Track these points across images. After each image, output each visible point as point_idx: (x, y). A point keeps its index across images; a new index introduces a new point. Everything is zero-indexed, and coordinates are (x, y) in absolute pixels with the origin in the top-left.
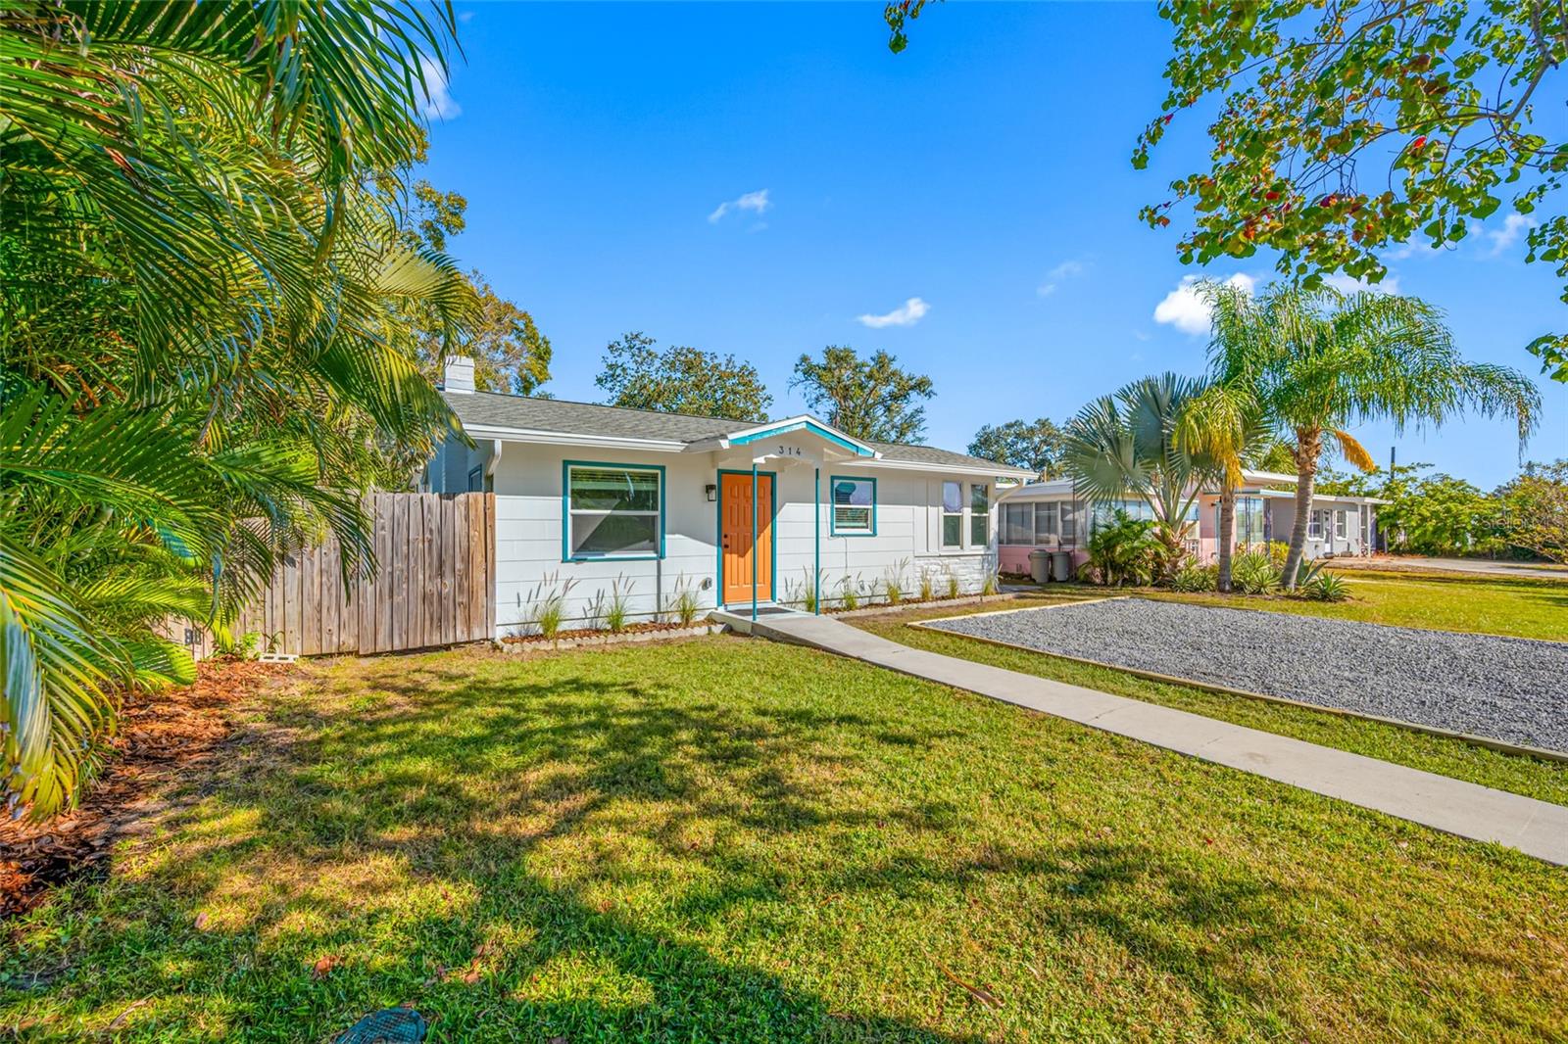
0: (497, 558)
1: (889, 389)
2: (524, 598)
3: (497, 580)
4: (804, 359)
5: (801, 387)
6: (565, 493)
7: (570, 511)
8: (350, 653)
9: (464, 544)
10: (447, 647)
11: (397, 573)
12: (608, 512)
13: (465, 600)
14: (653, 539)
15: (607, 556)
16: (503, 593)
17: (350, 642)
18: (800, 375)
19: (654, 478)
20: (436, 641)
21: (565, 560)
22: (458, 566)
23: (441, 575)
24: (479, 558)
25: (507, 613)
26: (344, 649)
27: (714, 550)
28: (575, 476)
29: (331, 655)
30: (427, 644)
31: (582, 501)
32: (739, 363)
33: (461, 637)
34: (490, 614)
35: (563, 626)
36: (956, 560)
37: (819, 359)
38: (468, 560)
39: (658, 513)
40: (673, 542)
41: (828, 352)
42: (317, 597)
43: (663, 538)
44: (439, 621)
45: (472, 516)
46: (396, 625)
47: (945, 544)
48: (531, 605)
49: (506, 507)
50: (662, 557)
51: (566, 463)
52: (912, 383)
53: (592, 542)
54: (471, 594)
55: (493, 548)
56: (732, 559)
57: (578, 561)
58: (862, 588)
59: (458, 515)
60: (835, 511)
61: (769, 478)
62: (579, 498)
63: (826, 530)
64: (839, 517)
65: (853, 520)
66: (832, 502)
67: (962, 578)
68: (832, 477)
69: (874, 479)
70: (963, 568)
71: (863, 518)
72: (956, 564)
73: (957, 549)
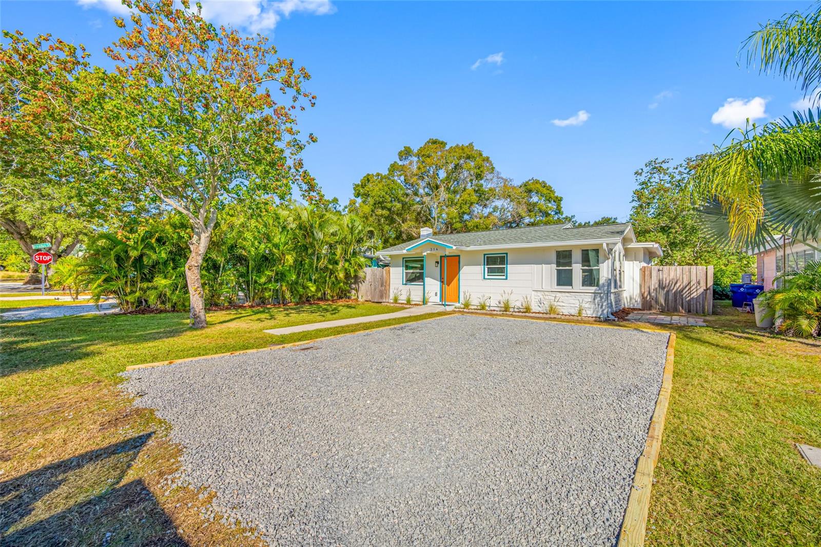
0: (391, 283)
2: (395, 293)
3: (391, 288)
6: (403, 266)
7: (404, 271)
9: (385, 279)
11: (376, 285)
12: (412, 271)
13: (385, 292)
14: (423, 279)
15: (412, 284)
16: (391, 291)
17: (370, 299)
19: (423, 261)
20: (381, 301)
21: (403, 284)
22: (385, 284)
23: (382, 286)
24: (388, 283)
25: (392, 296)
27: (439, 283)
28: (406, 261)
33: (384, 300)
34: (389, 295)
35: (400, 302)
40: (428, 280)
42: (367, 289)
43: (425, 279)
44: (381, 296)
47: (557, 286)
48: (396, 295)
49: (392, 270)
50: (424, 284)
51: (403, 258)
53: (411, 280)
54: (386, 290)
55: (390, 280)
56: (445, 286)
57: (406, 284)
58: (500, 303)
59: (384, 272)
60: (486, 269)
61: (458, 257)
62: (407, 267)
63: (481, 277)
64: (491, 271)
65: (498, 273)
66: (484, 265)
67: (572, 305)
68: (485, 255)
69: (507, 254)
70: (574, 300)
71: (502, 271)
72: (567, 297)
73: (568, 288)
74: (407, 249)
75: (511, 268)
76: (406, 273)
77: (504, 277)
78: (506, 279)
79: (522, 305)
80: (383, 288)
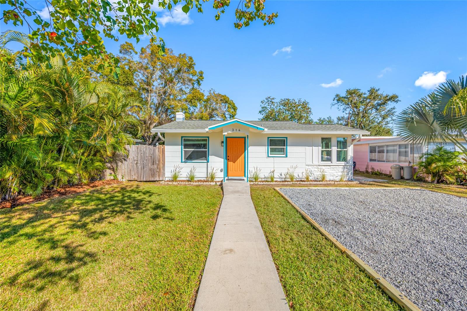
0: (165, 161)
1: (376, 102)
2: (172, 171)
3: (165, 166)
4: (337, 95)
5: (336, 106)
6: (182, 145)
7: (183, 149)
8: (136, 181)
9: (158, 157)
10: (155, 181)
11: (145, 164)
12: (193, 150)
13: (158, 171)
14: (206, 157)
15: (193, 161)
16: (167, 169)
17: (136, 178)
18: (336, 101)
19: (205, 140)
20: (152, 179)
21: (182, 162)
22: (157, 162)
23: (153, 164)
24: (161, 161)
25: (168, 174)
26: (135, 180)
28: (185, 140)
29: (133, 181)
30: (150, 180)
31: (186, 147)
32: (302, 100)
33: (157, 179)
34: (164, 174)
35: (181, 179)
36: (328, 167)
37: (343, 94)
38: (159, 161)
39: (207, 150)
40: (211, 158)
41: (347, 91)
42: (130, 168)
43: (208, 157)
44: (153, 175)
45: (160, 151)
46: (144, 175)
47: (322, 161)
48: (174, 173)
49: (168, 148)
50: (208, 162)
51: (182, 137)
52: (388, 98)
53: (189, 158)
54: (160, 169)
55: (165, 158)
56: (231, 164)
57: (185, 162)
58: (281, 175)
59: (157, 151)
60: (269, 149)
61: (244, 139)
62: (186, 146)
63: (265, 155)
64: (272, 150)
65: (278, 152)
66: (268, 146)
67: (331, 174)
68: (268, 138)
69: (287, 138)
70: (332, 170)
71: (283, 151)
72: (328, 168)
73: (329, 163)
74: (209, 127)
75: (290, 149)
76: (184, 151)
77: (284, 156)
78: (287, 157)
79: (298, 176)
80: (155, 166)
